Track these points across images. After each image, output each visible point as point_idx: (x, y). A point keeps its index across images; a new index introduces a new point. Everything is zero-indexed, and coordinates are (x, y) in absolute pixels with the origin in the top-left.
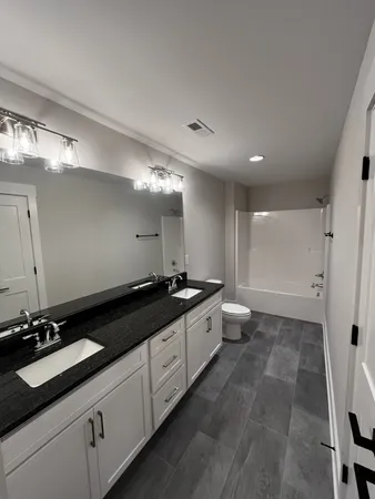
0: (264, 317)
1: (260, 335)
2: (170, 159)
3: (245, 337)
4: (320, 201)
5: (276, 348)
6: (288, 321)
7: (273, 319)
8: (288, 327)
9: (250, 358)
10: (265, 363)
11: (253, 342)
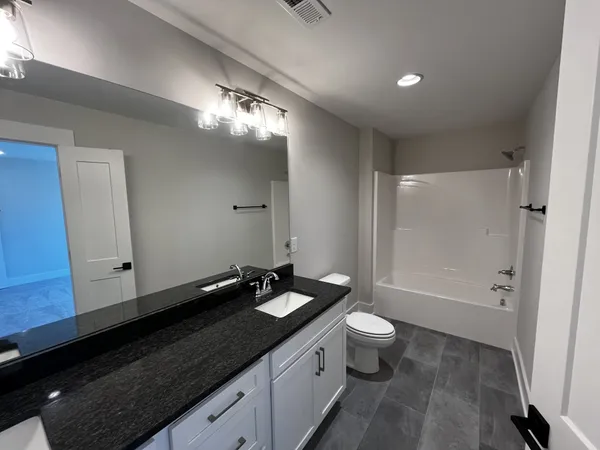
0: (415, 333)
1: (409, 365)
2: (265, 82)
3: (385, 369)
4: (510, 156)
5: (437, 395)
6: (454, 341)
7: (429, 337)
8: (455, 354)
9: (391, 413)
10: (419, 425)
11: (398, 380)
